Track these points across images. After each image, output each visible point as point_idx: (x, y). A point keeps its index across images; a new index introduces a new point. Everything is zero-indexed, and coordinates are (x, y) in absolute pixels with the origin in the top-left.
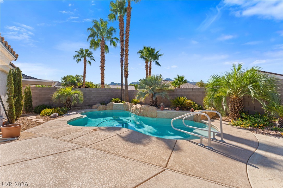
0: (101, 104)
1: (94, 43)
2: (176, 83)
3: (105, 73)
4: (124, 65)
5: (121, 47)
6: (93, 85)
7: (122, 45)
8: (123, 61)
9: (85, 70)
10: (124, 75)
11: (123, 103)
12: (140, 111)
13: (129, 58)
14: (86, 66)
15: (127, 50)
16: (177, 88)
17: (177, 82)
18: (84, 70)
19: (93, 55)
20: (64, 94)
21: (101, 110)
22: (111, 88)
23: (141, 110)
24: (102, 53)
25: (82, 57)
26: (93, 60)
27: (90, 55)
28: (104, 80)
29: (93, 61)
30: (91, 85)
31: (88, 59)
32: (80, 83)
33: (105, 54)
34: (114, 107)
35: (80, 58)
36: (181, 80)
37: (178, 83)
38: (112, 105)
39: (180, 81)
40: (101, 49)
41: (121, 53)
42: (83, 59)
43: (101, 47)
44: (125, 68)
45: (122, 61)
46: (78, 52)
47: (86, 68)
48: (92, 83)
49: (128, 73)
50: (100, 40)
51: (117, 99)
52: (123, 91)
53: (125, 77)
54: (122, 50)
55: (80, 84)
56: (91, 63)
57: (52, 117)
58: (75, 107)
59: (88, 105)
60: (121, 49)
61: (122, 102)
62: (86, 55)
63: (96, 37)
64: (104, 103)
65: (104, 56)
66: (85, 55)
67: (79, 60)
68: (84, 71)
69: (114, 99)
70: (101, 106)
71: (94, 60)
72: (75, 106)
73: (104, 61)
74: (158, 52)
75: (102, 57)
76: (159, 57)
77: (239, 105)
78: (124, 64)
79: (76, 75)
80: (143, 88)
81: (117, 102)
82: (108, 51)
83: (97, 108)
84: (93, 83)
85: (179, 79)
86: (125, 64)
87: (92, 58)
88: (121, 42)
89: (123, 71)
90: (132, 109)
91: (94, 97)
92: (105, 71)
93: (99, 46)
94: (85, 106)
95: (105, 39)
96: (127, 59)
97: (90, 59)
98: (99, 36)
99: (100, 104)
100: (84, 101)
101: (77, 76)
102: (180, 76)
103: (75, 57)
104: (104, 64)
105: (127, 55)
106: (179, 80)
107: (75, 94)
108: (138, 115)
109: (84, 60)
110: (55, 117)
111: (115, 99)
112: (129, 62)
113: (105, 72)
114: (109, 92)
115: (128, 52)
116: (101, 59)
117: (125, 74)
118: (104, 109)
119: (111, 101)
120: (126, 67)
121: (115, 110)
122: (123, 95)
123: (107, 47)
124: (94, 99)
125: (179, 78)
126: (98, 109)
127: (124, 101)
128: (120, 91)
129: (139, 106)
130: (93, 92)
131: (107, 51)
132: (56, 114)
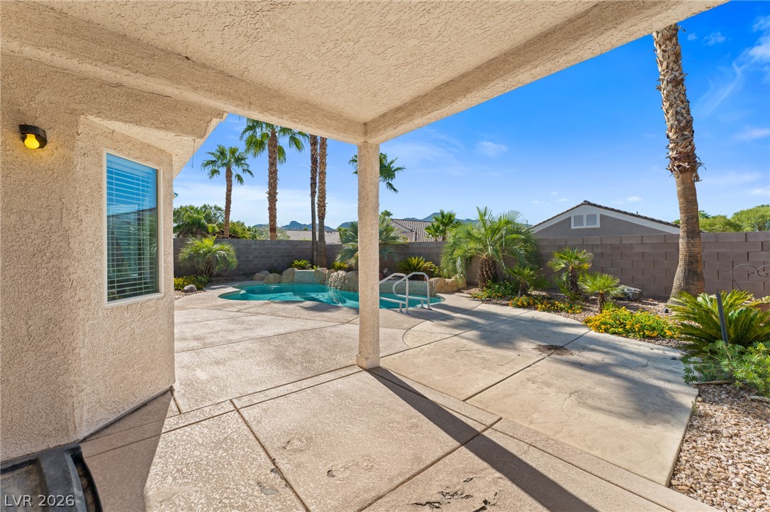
0: (271, 272)
1: (255, 142)
2: (437, 230)
3: (277, 207)
4: (317, 193)
5: (312, 155)
6: (244, 230)
7: (314, 150)
8: (315, 183)
9: (230, 195)
10: (317, 214)
11: (314, 270)
12: (344, 283)
13: (327, 180)
14: (231, 186)
15: (324, 164)
16: (440, 239)
17: (438, 227)
18: (227, 195)
19: (247, 161)
20: (201, 252)
21: (271, 283)
22: (291, 239)
23: (345, 280)
24: (272, 164)
25: (223, 165)
26: (249, 172)
27: (243, 162)
28: (275, 221)
29: (248, 174)
30: (239, 230)
31: (236, 170)
32: (214, 225)
33: (278, 166)
34: (296, 277)
35: (216, 168)
36: (446, 221)
37: (441, 228)
38: (294, 273)
39: (446, 225)
40: (270, 157)
41: (312, 167)
42: (223, 170)
43: (270, 152)
44: (319, 200)
45: (313, 184)
46: (213, 154)
47: (230, 191)
48: (243, 224)
49: (325, 209)
50: (268, 136)
51: (302, 263)
52: (315, 246)
53: (319, 218)
54: (314, 161)
55: (213, 227)
56: (244, 179)
57: (186, 291)
58: (219, 278)
59: (244, 275)
60: (312, 159)
61: (313, 268)
62: (233, 160)
63: (258, 130)
64: (278, 270)
65: (276, 171)
66: (230, 160)
67: (214, 172)
68: (227, 199)
69: (296, 262)
70: (272, 276)
71: (251, 174)
72: (218, 275)
73: (276, 181)
74: (391, 163)
75: (271, 173)
76: (396, 172)
77: (487, 269)
78: (317, 190)
79: (202, 205)
80: (351, 241)
81: (304, 268)
82: (285, 159)
83: (262, 279)
84: (245, 225)
85: (444, 220)
86: (319, 192)
87: (245, 167)
88: (312, 145)
89: (316, 206)
90: (330, 280)
91: (256, 257)
92: (277, 203)
93: (264, 148)
94: (238, 275)
95: (277, 134)
96: (323, 183)
97: (241, 169)
98: (264, 129)
99: (267, 272)
100: (239, 265)
101: (205, 206)
102: (446, 213)
103: (206, 165)
104: (276, 189)
105: (323, 173)
106: (442, 223)
107: (222, 252)
108: (341, 289)
109: (227, 172)
110: (191, 291)
111: (299, 261)
112: (327, 187)
113: (278, 205)
114: (286, 249)
115: (325, 169)
116: (270, 178)
117: (319, 211)
118: (277, 280)
119: (290, 265)
120: (322, 198)
121: (299, 282)
122: (315, 253)
123: (281, 151)
124: (256, 262)
125: (443, 216)
126: (265, 281)
127: (317, 266)
128: (309, 246)
129: (341, 273)
130: (253, 247)
131: (281, 158)
132: (192, 285)
